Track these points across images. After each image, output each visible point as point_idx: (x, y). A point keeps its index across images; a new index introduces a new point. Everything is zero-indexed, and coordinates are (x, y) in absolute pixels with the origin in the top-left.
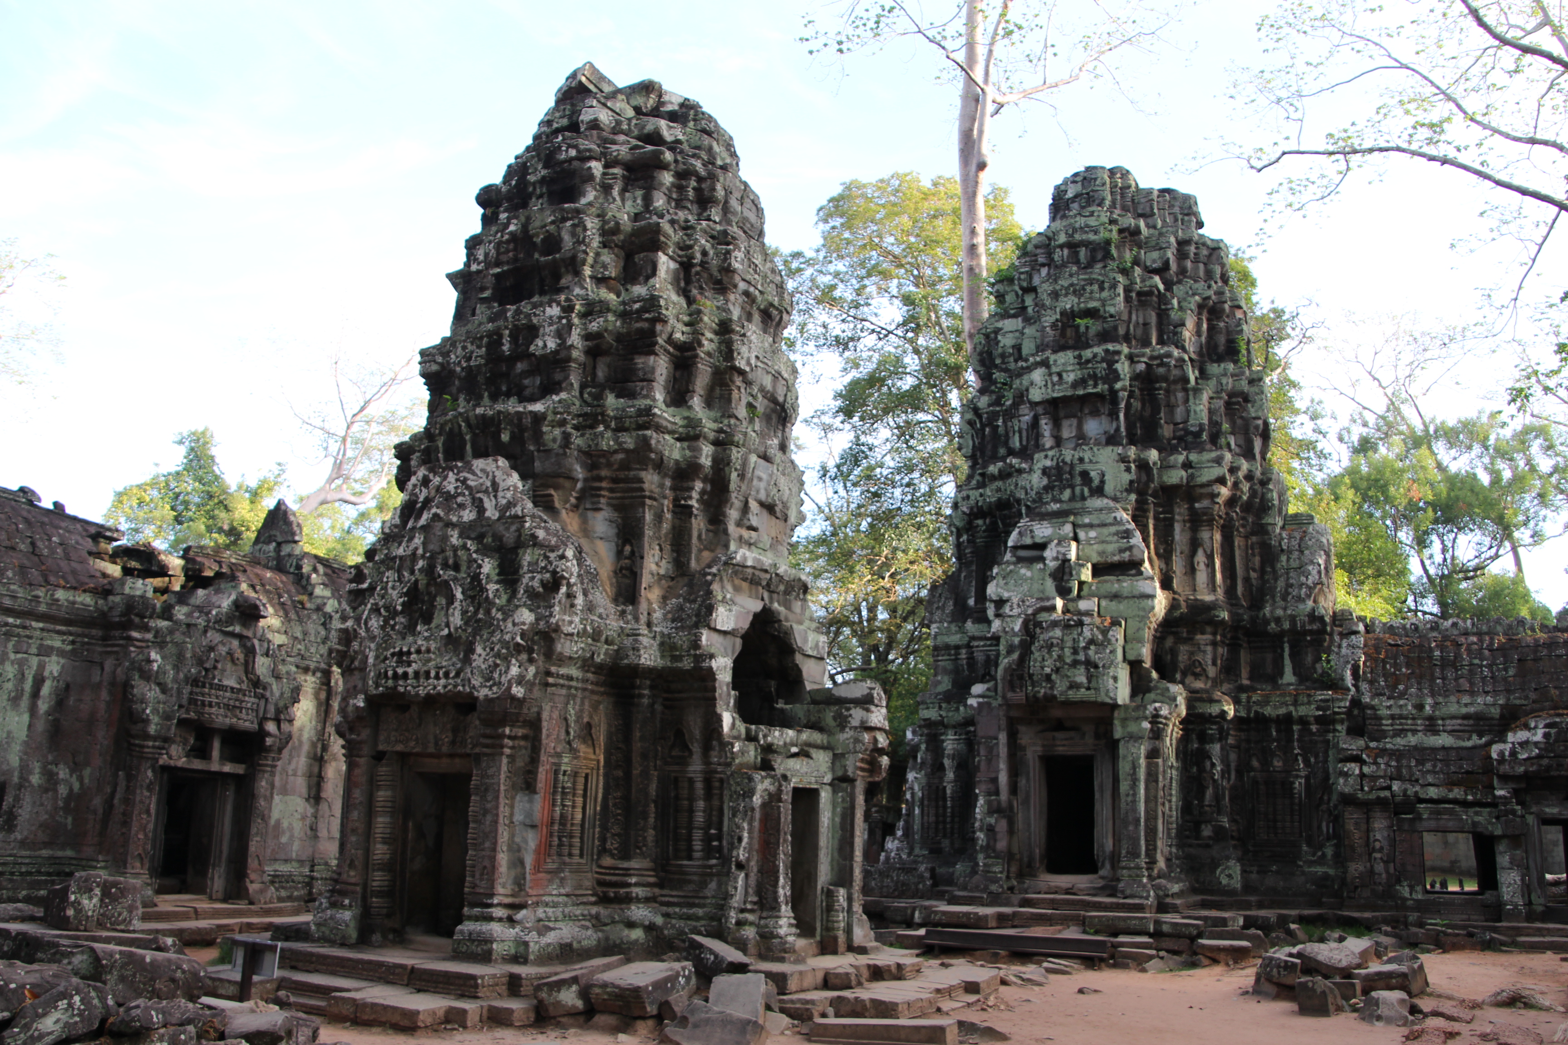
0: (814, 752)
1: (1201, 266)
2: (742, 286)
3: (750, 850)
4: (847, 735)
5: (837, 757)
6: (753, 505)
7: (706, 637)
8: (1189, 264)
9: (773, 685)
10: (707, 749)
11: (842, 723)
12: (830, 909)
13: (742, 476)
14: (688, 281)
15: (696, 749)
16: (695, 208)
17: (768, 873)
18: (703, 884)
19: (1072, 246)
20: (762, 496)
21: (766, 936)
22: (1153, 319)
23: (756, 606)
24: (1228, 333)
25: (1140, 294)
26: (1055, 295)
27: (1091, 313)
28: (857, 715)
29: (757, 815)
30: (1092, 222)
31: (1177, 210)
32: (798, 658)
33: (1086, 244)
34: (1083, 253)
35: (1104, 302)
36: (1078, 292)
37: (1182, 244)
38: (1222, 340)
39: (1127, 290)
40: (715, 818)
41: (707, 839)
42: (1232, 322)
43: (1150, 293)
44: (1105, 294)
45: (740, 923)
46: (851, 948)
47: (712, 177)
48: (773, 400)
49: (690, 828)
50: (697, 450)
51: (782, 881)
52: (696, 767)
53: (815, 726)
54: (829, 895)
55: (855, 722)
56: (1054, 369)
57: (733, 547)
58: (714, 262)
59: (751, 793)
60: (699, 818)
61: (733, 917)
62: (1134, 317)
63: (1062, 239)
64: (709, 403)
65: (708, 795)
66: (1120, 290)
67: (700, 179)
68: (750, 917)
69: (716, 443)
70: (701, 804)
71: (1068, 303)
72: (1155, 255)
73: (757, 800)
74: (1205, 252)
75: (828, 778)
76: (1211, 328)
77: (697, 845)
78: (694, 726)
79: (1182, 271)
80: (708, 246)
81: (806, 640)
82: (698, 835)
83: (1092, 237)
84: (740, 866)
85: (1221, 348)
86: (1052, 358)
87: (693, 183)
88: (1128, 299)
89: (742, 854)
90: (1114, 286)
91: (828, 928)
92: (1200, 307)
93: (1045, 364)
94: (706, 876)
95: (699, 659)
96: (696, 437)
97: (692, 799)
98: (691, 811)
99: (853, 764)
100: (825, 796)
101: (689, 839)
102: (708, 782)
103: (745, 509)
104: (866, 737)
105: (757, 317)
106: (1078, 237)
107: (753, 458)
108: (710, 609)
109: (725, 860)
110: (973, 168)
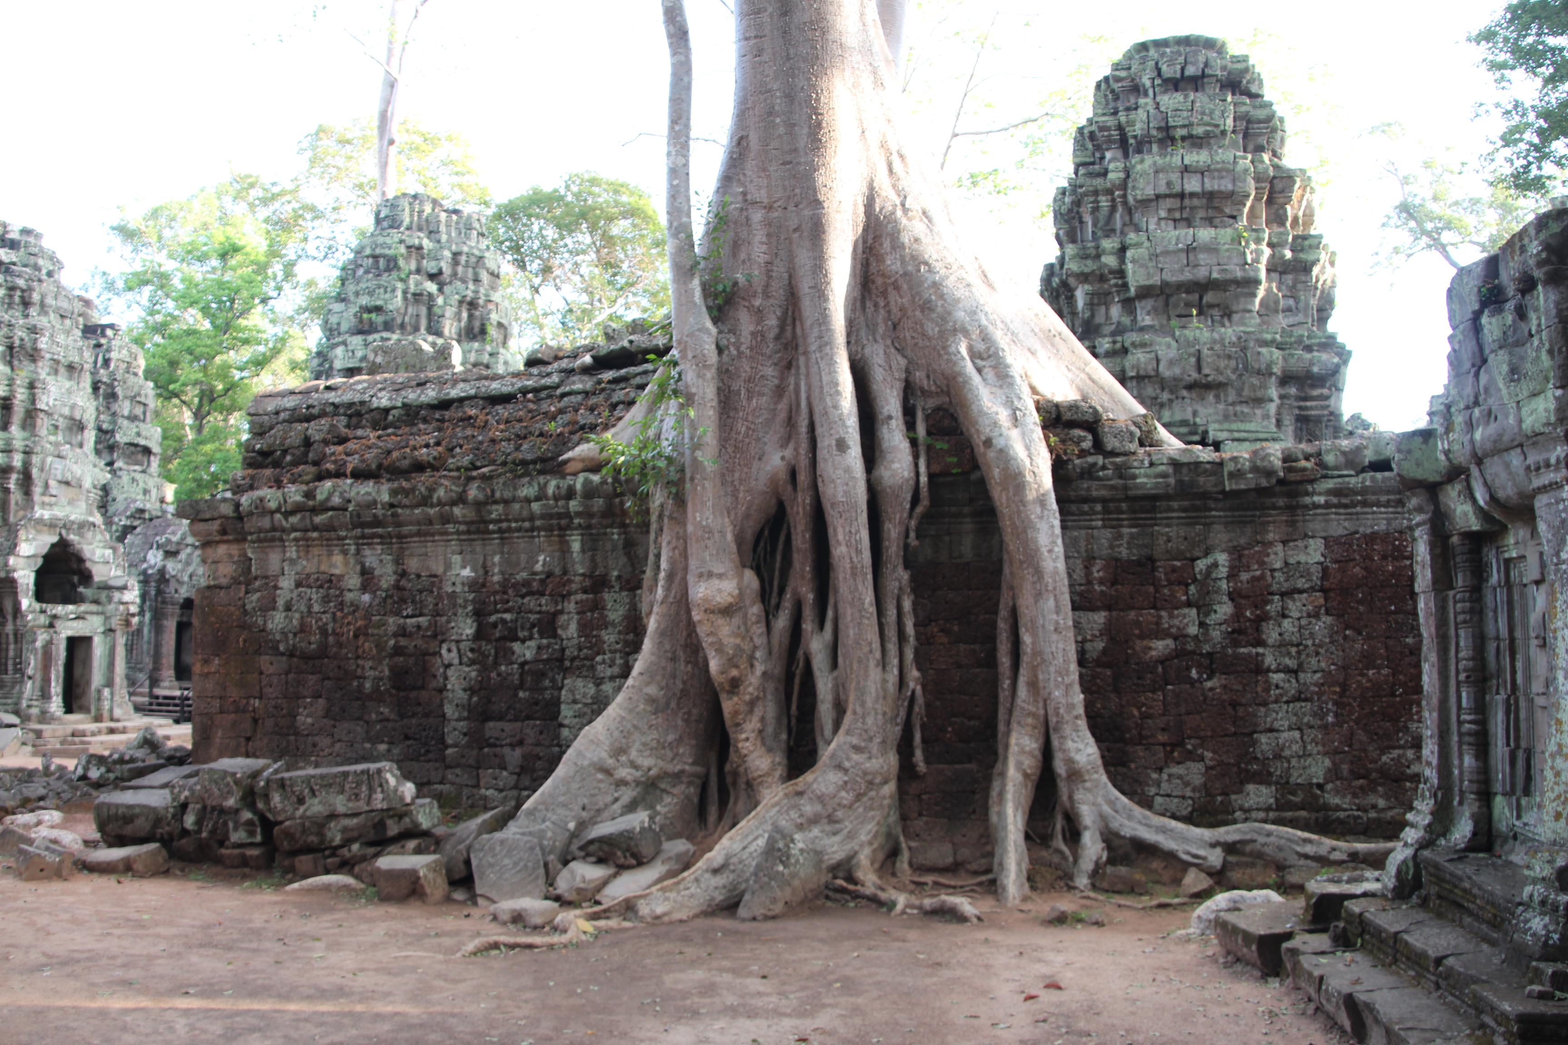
0: (88, 617)
1: (470, 270)
2: (48, 356)
3: (35, 669)
4: (111, 607)
5: (107, 618)
6: (52, 483)
7: (12, 561)
8: (460, 269)
9: (76, 579)
10: (15, 617)
11: (110, 600)
12: (99, 699)
13: (42, 470)
14: (12, 356)
15: (10, 618)
16: (21, 308)
17: (46, 681)
18: (13, 687)
19: (375, 257)
20: (59, 477)
21: (44, 712)
22: (423, 311)
23: (55, 539)
24: (482, 319)
25: (414, 295)
26: (357, 294)
27: (378, 309)
28: (117, 595)
29: (40, 652)
30: (388, 240)
31: (461, 226)
32: (88, 565)
33: (384, 256)
34: (382, 261)
35: (386, 301)
36: (371, 293)
37: (456, 255)
38: (477, 324)
39: (405, 292)
40: (19, 654)
41: (15, 664)
42: (485, 311)
43: (421, 295)
44: (387, 296)
45: (29, 706)
46: (112, 719)
47: (30, 289)
48: (72, 419)
49: (7, 658)
50: (11, 458)
51: (53, 684)
52: (9, 628)
53: (96, 602)
54: (99, 692)
55: (116, 599)
56: (350, 348)
57: (36, 508)
58: (29, 345)
59: (34, 641)
60: (11, 653)
61: (24, 704)
62: (410, 310)
63: (368, 252)
64: (24, 427)
65: (16, 642)
66: (399, 294)
67: (23, 291)
68: (35, 703)
69: (25, 453)
70: (12, 647)
71: (364, 300)
72: (433, 263)
73: (39, 644)
74: (473, 260)
75: (101, 629)
76: (471, 316)
77: (10, 667)
78: (8, 606)
79: (455, 274)
80: (24, 335)
81: (94, 553)
82: (10, 662)
83: (387, 252)
84: (30, 678)
85: (476, 330)
86: (349, 339)
87: (18, 293)
88: (405, 299)
89: (30, 672)
90: (394, 290)
91: (99, 709)
92: (461, 302)
93: (344, 343)
94: (15, 683)
95: (8, 572)
96: (10, 451)
97: (7, 644)
98: (7, 650)
99: (115, 622)
100: (97, 640)
101: (6, 664)
102: (15, 635)
103: (47, 486)
104: (121, 607)
105: (62, 370)
106: (378, 251)
107: (50, 459)
108: (15, 545)
109: (23, 675)
110: (386, 143)
